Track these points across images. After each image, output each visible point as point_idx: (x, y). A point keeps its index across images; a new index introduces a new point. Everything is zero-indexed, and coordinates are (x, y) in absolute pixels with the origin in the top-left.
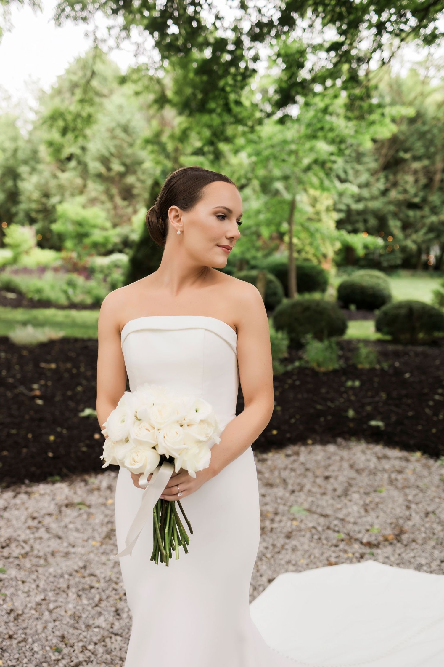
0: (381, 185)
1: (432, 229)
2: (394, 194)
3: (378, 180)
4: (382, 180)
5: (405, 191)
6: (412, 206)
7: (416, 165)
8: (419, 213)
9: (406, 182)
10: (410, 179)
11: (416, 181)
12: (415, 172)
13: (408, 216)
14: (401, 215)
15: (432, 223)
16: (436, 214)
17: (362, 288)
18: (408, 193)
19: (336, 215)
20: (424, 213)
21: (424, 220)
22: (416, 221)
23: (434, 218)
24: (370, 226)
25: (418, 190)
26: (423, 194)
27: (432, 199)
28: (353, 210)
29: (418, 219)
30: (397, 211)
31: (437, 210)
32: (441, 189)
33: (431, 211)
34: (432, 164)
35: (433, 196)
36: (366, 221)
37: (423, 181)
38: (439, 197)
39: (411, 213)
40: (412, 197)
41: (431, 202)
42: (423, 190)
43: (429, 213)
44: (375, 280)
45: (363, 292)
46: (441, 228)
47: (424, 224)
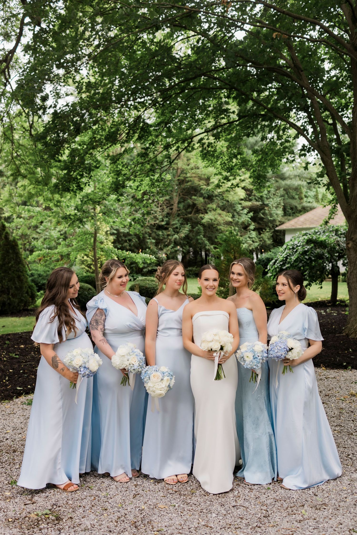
1: (176, 243)
5: (155, 217)
6: (160, 227)
8: (165, 232)
9: (156, 212)
10: (159, 209)
11: (163, 210)
13: (158, 235)
14: (153, 235)
15: (176, 239)
16: (178, 233)
17: (147, 288)
18: (158, 219)
19: (112, 238)
20: (169, 233)
21: (170, 237)
22: (165, 238)
23: (176, 236)
24: (132, 244)
25: (164, 217)
26: (167, 219)
27: (174, 222)
28: (121, 233)
29: (166, 237)
30: (151, 232)
31: (178, 230)
32: (178, 215)
33: (174, 231)
34: (170, 198)
35: (174, 220)
36: (130, 240)
37: (166, 210)
38: (178, 221)
39: (160, 233)
40: (160, 221)
41: (173, 225)
42: (167, 217)
43: (173, 233)
44: (154, 283)
45: (147, 291)
46: (182, 242)
47: (170, 240)
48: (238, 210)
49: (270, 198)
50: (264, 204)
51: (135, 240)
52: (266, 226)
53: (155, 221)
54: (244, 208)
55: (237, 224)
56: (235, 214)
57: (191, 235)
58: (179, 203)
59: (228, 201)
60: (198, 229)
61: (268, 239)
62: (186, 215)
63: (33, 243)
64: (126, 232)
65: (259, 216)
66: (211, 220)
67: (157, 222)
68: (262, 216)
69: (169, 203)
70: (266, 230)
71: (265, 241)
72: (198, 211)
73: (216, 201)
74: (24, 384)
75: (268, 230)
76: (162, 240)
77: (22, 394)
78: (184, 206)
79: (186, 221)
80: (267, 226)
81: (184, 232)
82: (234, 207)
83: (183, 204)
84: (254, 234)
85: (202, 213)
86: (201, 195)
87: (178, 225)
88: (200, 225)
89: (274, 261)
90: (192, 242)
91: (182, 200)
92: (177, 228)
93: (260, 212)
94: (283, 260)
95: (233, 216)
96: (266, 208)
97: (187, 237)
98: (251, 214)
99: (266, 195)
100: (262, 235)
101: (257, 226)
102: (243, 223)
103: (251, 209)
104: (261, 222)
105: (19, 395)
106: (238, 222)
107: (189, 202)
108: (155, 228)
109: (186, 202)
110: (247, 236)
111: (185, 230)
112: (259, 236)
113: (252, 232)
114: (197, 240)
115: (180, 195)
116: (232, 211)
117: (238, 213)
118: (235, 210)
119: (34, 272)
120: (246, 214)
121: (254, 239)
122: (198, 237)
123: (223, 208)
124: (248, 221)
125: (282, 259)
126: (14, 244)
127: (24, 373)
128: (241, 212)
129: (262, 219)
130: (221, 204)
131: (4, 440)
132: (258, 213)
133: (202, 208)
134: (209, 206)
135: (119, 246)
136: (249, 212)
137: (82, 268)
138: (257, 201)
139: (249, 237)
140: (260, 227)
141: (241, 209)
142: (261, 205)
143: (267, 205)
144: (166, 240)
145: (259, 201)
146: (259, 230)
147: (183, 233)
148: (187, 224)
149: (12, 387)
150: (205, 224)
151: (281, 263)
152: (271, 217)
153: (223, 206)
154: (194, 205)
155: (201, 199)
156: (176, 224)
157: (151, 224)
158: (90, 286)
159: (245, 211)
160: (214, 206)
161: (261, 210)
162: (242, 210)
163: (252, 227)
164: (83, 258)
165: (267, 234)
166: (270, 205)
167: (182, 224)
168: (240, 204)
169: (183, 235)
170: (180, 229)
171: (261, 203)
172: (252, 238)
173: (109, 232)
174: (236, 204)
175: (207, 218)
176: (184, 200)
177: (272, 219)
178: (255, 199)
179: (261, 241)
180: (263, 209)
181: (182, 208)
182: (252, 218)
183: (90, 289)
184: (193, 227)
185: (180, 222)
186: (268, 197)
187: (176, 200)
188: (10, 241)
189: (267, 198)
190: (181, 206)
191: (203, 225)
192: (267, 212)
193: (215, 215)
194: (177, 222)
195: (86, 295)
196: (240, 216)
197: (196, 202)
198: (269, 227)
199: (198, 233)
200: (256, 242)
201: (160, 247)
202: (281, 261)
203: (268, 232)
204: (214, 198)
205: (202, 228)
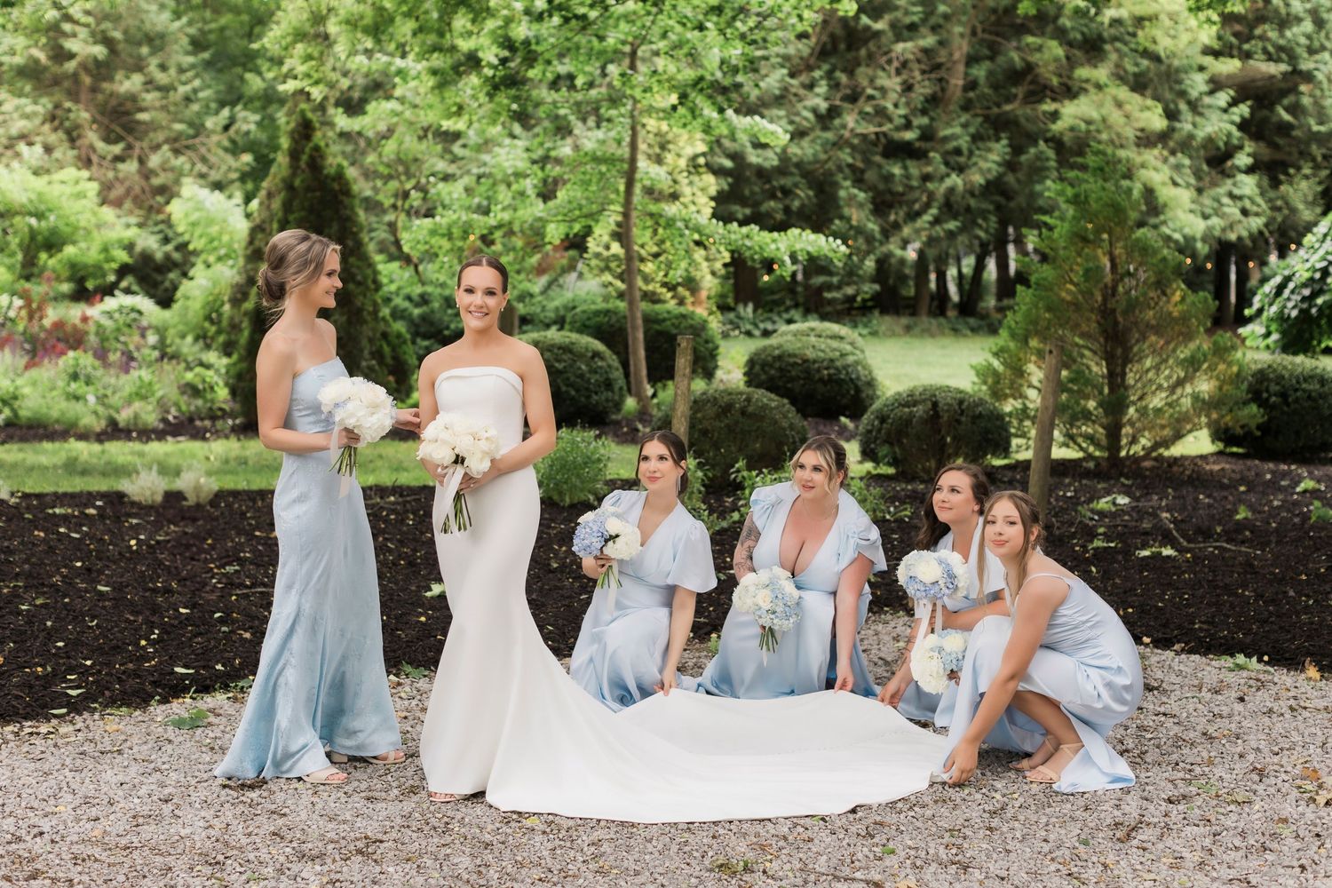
0: (818, 100)
1: (949, 207)
2: (850, 120)
3: (810, 86)
4: (822, 89)
5: (881, 113)
6: (898, 150)
7: (903, 48)
8: (915, 169)
9: (883, 90)
10: (893, 83)
11: (908, 88)
12: (905, 64)
13: (889, 178)
15: (951, 190)
16: (961, 170)
17: (806, 361)
18: (890, 120)
19: (712, 183)
20: (929, 169)
21: (930, 186)
22: (911, 188)
23: (955, 180)
24: (796, 204)
25: (914, 111)
26: (925, 121)
27: (948, 132)
28: (750, 165)
29: (915, 183)
30: (860, 164)
31: (962, 160)
32: (966, 107)
33: (947, 164)
34: (941, 43)
35: (948, 124)
36: (787, 192)
37: (923, 89)
38: (965, 126)
39: (897, 170)
40: (898, 129)
41: (946, 139)
42: (924, 112)
43: (943, 169)
44: (835, 344)
45: (807, 371)
46: (972, 202)
47: (931, 195)
48: (1194, 94)
49: (1323, 48)
50: (1296, 72)
51: (804, 195)
52: (1301, 153)
53: (880, 125)
54: (1216, 85)
55: (1185, 145)
56: (1183, 106)
57: (1010, 178)
58: (971, 60)
59: (1156, 58)
60: (1040, 157)
61: (1307, 203)
62: (998, 105)
63: (433, 191)
64: (767, 165)
65: (1274, 119)
66: (1089, 122)
67: (887, 127)
68: (1286, 117)
69: (932, 63)
70: (1299, 169)
71: (1293, 210)
72: (1040, 91)
73: (1114, 57)
74: (203, 659)
75: (1307, 171)
76: (902, 194)
77: (186, 690)
78: (990, 73)
79: (998, 125)
80: (1305, 154)
81: (984, 165)
82: (1180, 82)
83: (986, 65)
84: (1248, 185)
85: (1054, 100)
86: (1061, 34)
87: (964, 142)
88: (1046, 141)
89: (1278, 280)
90: (1012, 204)
91: (986, 52)
92: (958, 152)
93: (1278, 100)
94: (1312, 279)
95: (1172, 115)
96: (1303, 88)
97: (994, 187)
98: (1244, 109)
99: (1309, 37)
100: (1283, 188)
101: (1266, 152)
102: (1210, 140)
103: (1245, 90)
104: (1281, 141)
105: (174, 690)
106: (1191, 137)
107: (1012, 60)
108: (880, 149)
109: (1001, 60)
110: (1221, 190)
111: (991, 159)
112: (1272, 194)
113: (1241, 177)
114: (1033, 196)
115: (974, 33)
116: (1168, 96)
117: (1194, 106)
118: (1182, 94)
119: (429, 289)
120: (1225, 111)
121: (1247, 204)
122: (1038, 188)
123: (1139, 85)
124: (1229, 135)
125: (1307, 275)
126: (336, 186)
127: (222, 621)
128: (1207, 100)
129: (1285, 129)
130: (1131, 69)
131: (28, 838)
132: (1271, 107)
133: (1055, 81)
134: (1083, 72)
135: (742, 212)
136: (1234, 102)
137: (605, 286)
138: (1270, 58)
139: (1231, 196)
140: (1278, 156)
141: (1205, 88)
142: (1285, 74)
143: (1308, 77)
144: (916, 194)
145: (1278, 60)
146: (1272, 170)
147: (981, 171)
148: (998, 140)
149: (160, 663)
150: (1067, 138)
151: (1307, 292)
152: (1321, 123)
153: (1135, 75)
154: (1029, 68)
155: (1055, 49)
156: (954, 137)
157: (864, 137)
158: (599, 346)
159: (1223, 98)
160: (1101, 73)
161: (1284, 93)
162: (1211, 92)
163: (1243, 160)
164: (607, 247)
165: (1304, 185)
166: (1320, 76)
167: (976, 138)
168: (1201, 69)
169: (978, 179)
170: (971, 153)
171: (1284, 67)
172: (1240, 198)
173: (702, 161)
174: (1186, 70)
175: (1071, 114)
176: (994, 52)
177: (1322, 129)
178: (1265, 51)
179: (1275, 209)
180: (1293, 90)
181: (982, 81)
182: (1243, 126)
183: (596, 354)
184: (1017, 150)
185: (972, 130)
186: (1316, 44)
187: (961, 46)
188: (327, 176)
189: (1312, 51)
190: (980, 72)
191: (1057, 143)
192: (1306, 101)
193: (1100, 105)
194: (958, 130)
195: (582, 376)
196: (1201, 114)
197: (1035, 58)
198: (1314, 160)
199: (1037, 172)
200: (1257, 214)
201: (892, 217)
202: (1304, 285)
203: (1307, 177)
204: (1108, 47)
205: (1051, 154)
